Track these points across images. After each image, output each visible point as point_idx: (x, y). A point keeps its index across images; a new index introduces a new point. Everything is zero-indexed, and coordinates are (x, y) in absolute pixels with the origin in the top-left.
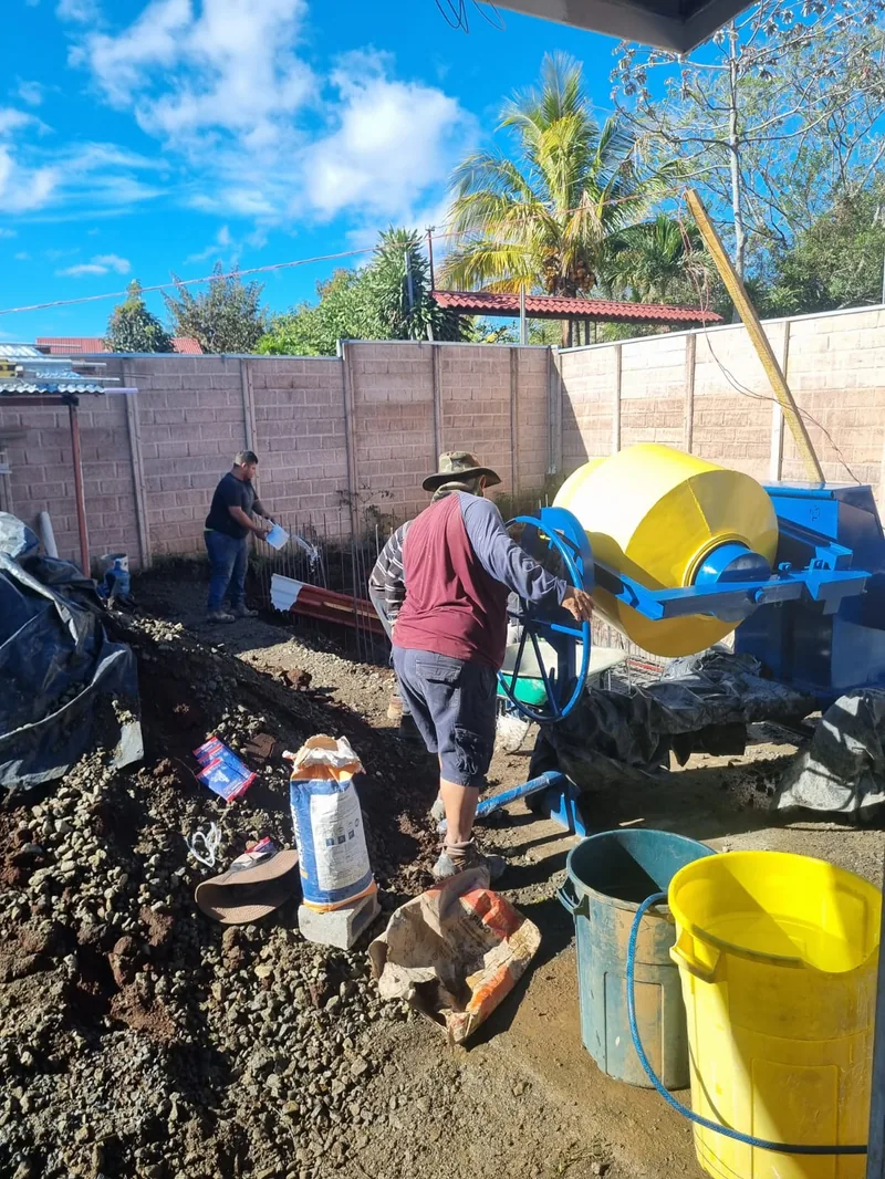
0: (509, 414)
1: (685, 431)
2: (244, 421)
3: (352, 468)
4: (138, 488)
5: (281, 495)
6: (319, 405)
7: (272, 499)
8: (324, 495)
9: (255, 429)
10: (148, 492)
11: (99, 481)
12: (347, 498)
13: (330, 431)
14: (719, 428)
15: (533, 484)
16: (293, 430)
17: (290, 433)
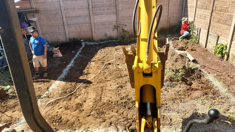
0: (168, 3)
1: (210, 11)
2: (89, 8)
3: (118, 19)
4: (65, 24)
5: (99, 26)
6: (109, 3)
7: (97, 27)
8: (110, 26)
9: (91, 10)
10: (67, 25)
11: (56, 22)
12: (116, 27)
13: (112, 10)
14: (219, 12)
15: (174, 23)
16: (102, 10)
17: (101, 11)
